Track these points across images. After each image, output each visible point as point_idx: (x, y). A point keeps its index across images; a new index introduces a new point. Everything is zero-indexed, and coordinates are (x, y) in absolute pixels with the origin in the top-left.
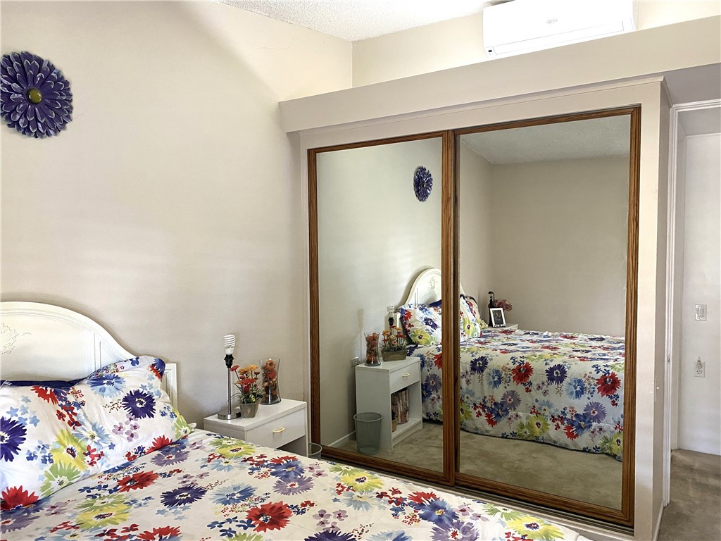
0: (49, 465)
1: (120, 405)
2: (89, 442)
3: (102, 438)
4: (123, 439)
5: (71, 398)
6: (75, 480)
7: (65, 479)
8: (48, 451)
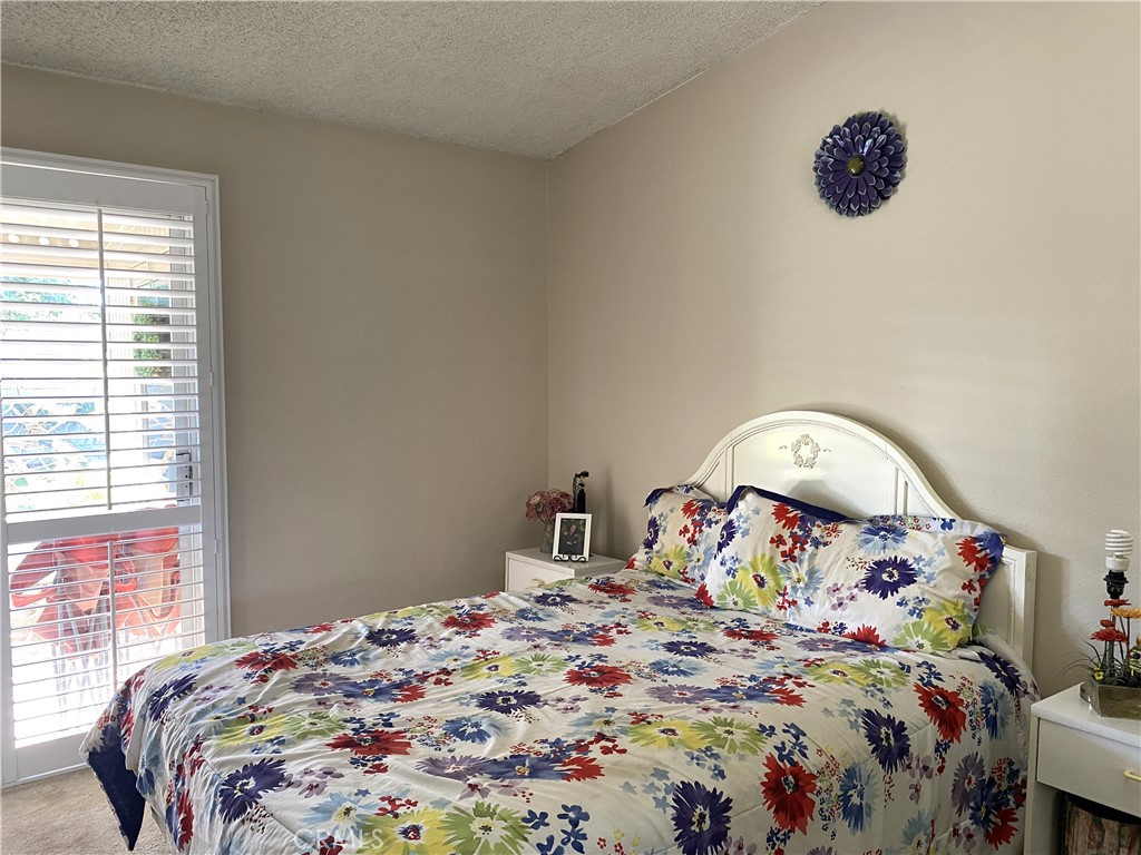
0: (730, 578)
1: (867, 566)
2: (788, 583)
3: (807, 587)
4: (827, 602)
5: (816, 532)
6: (753, 611)
7: (740, 602)
8: (737, 565)
